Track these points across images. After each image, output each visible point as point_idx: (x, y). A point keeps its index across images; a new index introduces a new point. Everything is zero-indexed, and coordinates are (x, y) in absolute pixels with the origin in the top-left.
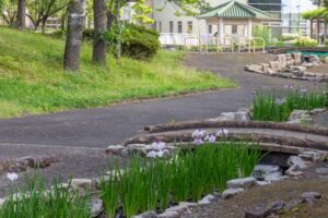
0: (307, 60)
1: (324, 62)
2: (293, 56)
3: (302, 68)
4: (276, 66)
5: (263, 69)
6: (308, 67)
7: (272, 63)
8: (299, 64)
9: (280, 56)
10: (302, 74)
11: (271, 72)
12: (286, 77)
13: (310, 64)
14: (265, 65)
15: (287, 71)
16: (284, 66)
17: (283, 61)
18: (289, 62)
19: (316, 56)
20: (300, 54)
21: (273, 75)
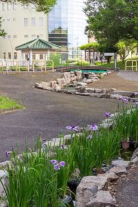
0: (86, 76)
1: (100, 78)
2: (76, 74)
3: (83, 84)
4: (63, 82)
5: (51, 86)
6: (88, 83)
7: (59, 80)
8: (81, 80)
9: (66, 73)
10: (82, 90)
11: (59, 88)
12: (70, 93)
13: (89, 80)
14: (53, 82)
15: (71, 86)
16: (69, 81)
17: (68, 78)
18: (73, 79)
19: (93, 73)
20: (81, 71)
21: (59, 92)
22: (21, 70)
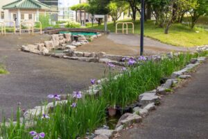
0: (76, 39)
1: (90, 41)
2: (65, 36)
3: (72, 47)
4: (51, 45)
5: (38, 49)
6: (77, 46)
7: (47, 43)
8: (70, 43)
9: (54, 36)
10: (71, 54)
11: (46, 51)
12: (58, 57)
13: (78, 43)
14: (40, 45)
15: (59, 49)
16: (58, 44)
17: (56, 40)
18: (62, 41)
19: (82, 35)
20: (70, 34)
21: (46, 55)
22: (7, 31)
